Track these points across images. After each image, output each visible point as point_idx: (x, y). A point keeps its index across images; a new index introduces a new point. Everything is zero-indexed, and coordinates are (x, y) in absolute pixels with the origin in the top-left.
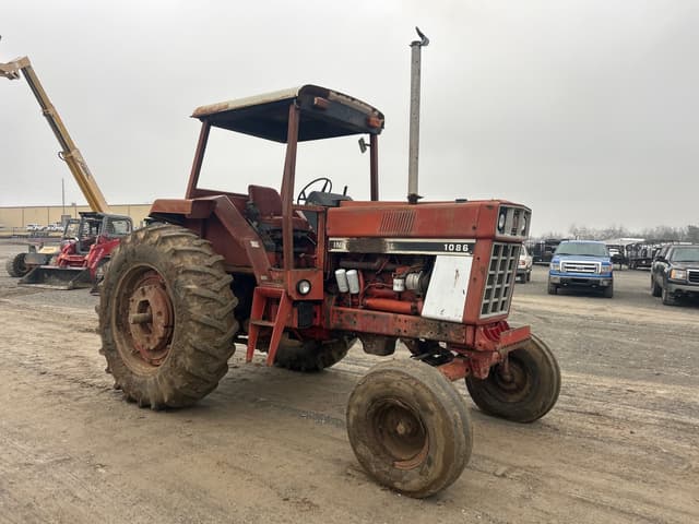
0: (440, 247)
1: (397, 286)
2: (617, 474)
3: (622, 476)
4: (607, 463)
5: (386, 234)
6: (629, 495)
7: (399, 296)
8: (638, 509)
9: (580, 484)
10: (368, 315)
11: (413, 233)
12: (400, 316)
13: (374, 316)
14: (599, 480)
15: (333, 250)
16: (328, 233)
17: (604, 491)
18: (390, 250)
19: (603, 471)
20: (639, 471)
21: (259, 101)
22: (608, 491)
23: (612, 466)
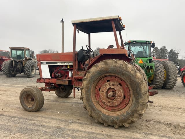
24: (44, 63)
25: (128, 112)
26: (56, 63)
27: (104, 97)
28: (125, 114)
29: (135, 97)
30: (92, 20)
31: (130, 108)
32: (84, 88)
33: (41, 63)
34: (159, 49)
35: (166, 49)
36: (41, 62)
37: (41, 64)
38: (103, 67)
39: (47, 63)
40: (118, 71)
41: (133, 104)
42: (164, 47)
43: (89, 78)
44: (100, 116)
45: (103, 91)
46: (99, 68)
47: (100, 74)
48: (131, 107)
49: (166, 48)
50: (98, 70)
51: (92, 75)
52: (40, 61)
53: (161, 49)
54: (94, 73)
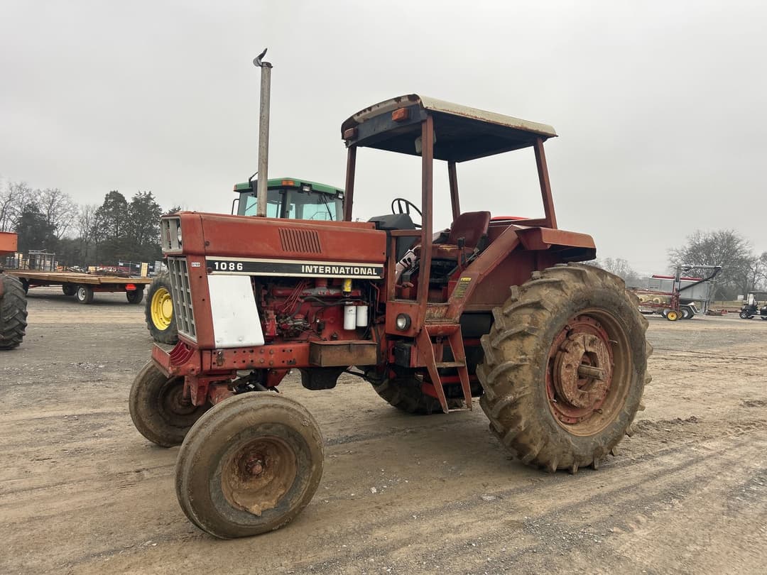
2: (47, 518)
3: (40, 518)
4: (65, 525)
6: (23, 504)
8: (11, 498)
9: (73, 494)
14: (60, 505)
17: (48, 498)
19: (63, 514)
20: (27, 533)
22: (43, 499)
23: (57, 525)
24: (232, 266)
25: (625, 413)
26: (297, 268)
27: (572, 382)
28: (618, 420)
29: (636, 369)
30: (492, 119)
31: (627, 400)
32: (528, 363)
33: (211, 267)
34: (129, 200)
35: (155, 206)
36: (208, 258)
37: (210, 272)
38: (579, 290)
39: (247, 267)
40: (611, 299)
41: (631, 389)
42: (148, 198)
43: (543, 329)
44: (569, 444)
45: (569, 366)
46: (569, 292)
47: (573, 310)
48: (629, 397)
49: (156, 201)
50: (568, 297)
51: (553, 316)
52: (204, 255)
53: (137, 202)
54: (557, 307)
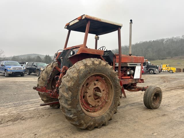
0: (136, 65)
1: (128, 73)
5: (128, 62)
7: (129, 75)
10: (123, 81)
11: (133, 62)
12: (129, 79)
13: (125, 81)
15: (116, 66)
16: (116, 61)
18: (129, 66)
21: (112, 23)
